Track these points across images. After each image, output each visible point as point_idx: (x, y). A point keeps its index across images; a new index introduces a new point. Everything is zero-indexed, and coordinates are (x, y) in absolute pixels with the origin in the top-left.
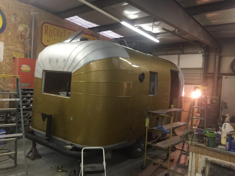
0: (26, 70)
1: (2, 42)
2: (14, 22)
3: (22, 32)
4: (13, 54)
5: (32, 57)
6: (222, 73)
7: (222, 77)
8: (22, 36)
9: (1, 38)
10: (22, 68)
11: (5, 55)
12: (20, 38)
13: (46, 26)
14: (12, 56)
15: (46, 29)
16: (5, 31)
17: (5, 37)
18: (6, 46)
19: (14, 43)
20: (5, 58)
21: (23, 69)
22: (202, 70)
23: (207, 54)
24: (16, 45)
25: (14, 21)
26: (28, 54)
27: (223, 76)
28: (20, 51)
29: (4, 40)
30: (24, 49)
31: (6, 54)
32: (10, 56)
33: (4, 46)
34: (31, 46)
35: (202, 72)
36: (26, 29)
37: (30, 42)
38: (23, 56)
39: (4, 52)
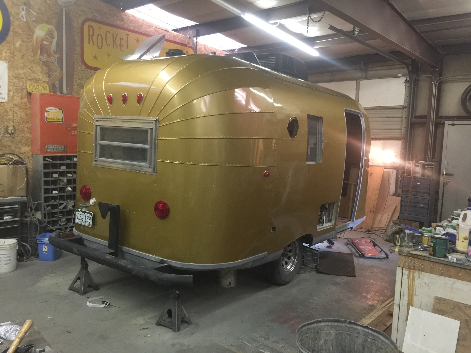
0: (54, 117)
1: (4, 62)
2: (25, 20)
3: (43, 40)
4: (28, 86)
5: (65, 91)
6: (444, 115)
7: (443, 124)
8: (43, 49)
9: (1, 54)
10: (46, 114)
11: (10, 89)
12: (39, 52)
13: (90, 26)
14: (25, 91)
15: (91, 33)
16: (9, 38)
17: (8, 51)
18: (12, 70)
19: (29, 64)
20: (11, 94)
21: (48, 117)
22: (405, 110)
23: (414, 77)
24: (32, 67)
25: (24, 17)
26: (57, 85)
27: (446, 122)
28: (40, 79)
29: (7, 58)
30: (49, 75)
31: (13, 86)
32: (22, 90)
33: (8, 69)
34: (62, 68)
35: (405, 115)
36: (50, 34)
37: (60, 60)
38: (48, 89)
39: (9, 82)
